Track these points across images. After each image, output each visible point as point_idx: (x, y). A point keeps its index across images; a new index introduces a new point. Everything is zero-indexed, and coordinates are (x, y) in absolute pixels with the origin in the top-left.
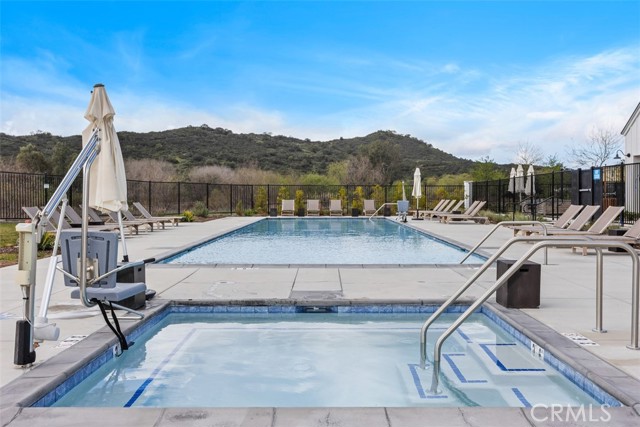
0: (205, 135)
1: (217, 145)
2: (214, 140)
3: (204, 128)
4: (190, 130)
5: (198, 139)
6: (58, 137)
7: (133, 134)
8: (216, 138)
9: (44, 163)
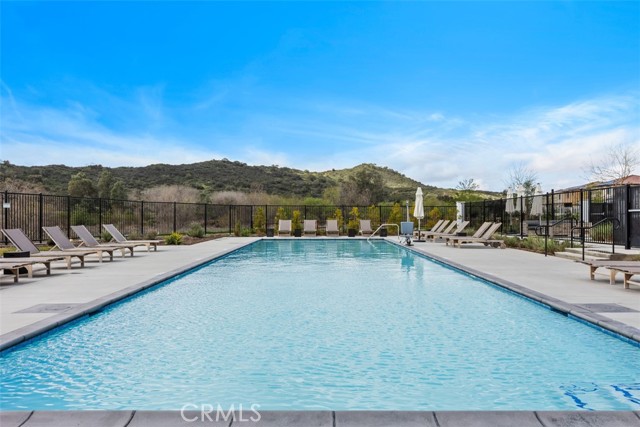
0: (226, 167)
2: (232, 171)
3: (224, 162)
4: (214, 163)
5: (219, 170)
6: (107, 168)
8: (234, 169)
9: (92, 188)
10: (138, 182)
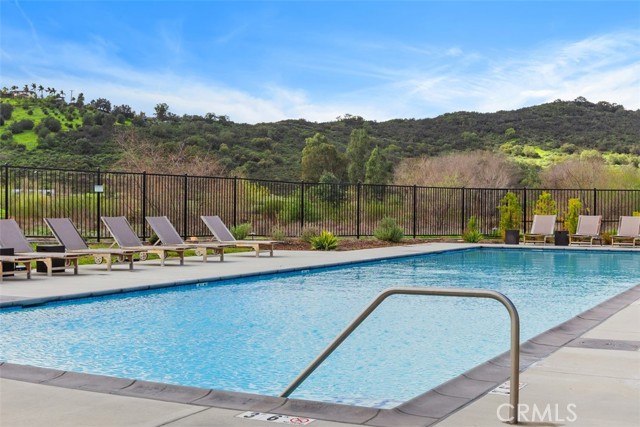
0: (582, 113)
1: (599, 128)
2: (594, 121)
3: (579, 104)
4: (560, 107)
5: (569, 120)
6: (371, 123)
7: (474, 115)
8: (598, 118)
9: (337, 159)
10: (421, 145)
